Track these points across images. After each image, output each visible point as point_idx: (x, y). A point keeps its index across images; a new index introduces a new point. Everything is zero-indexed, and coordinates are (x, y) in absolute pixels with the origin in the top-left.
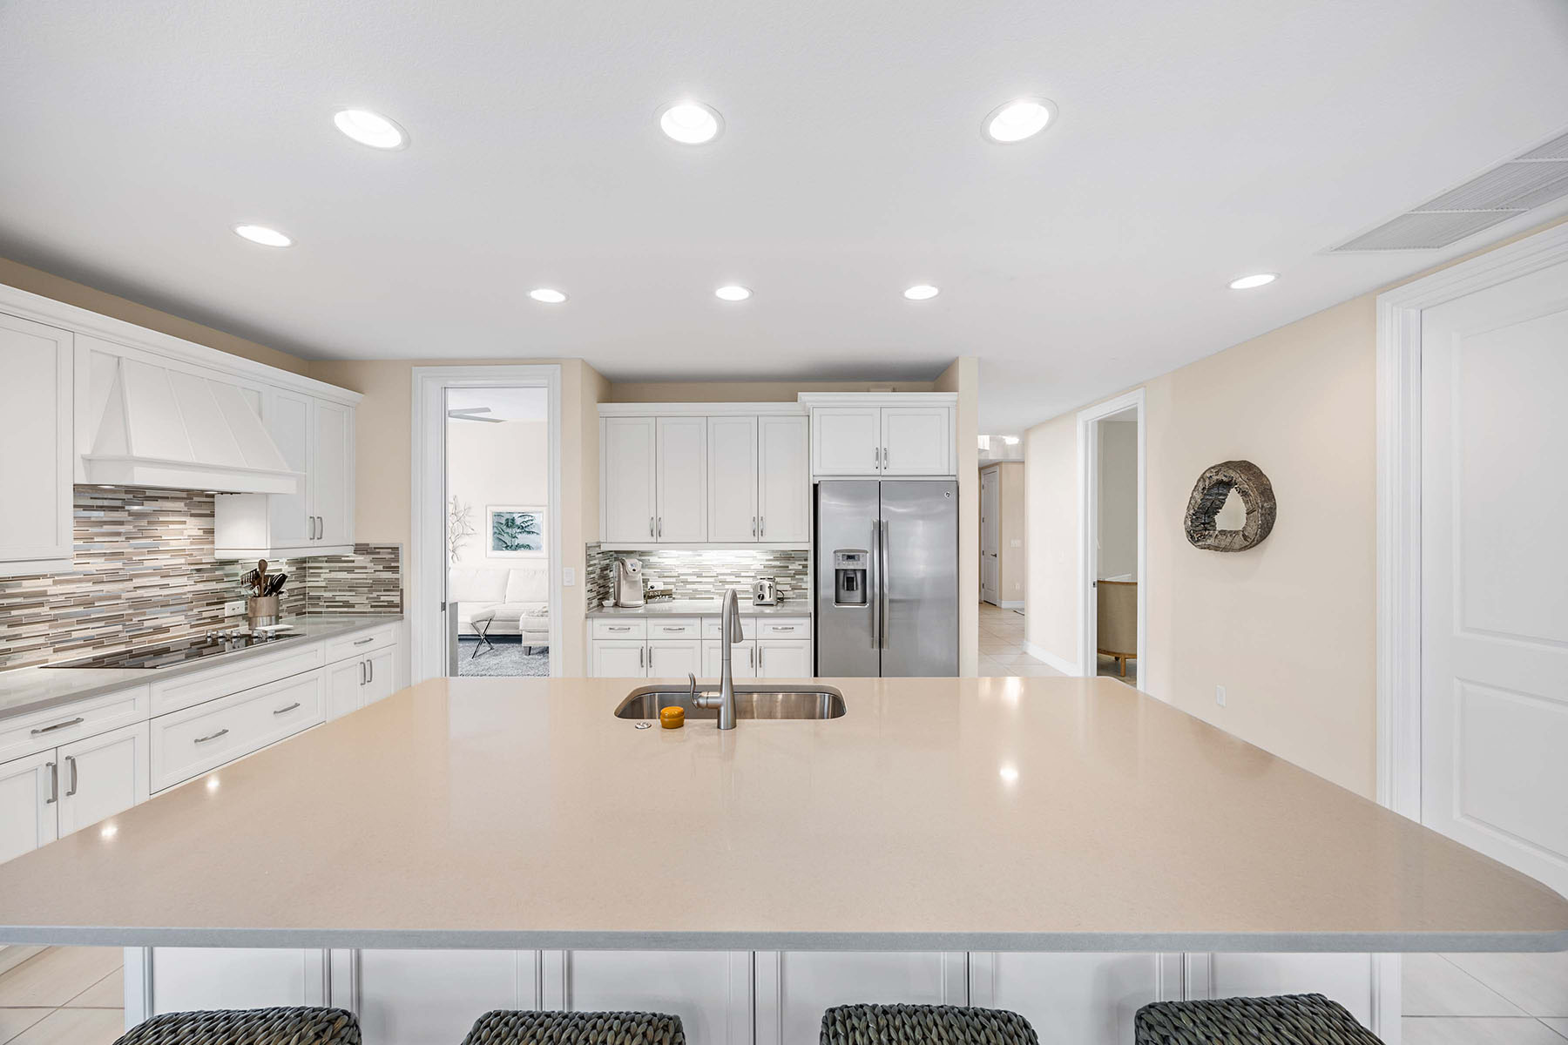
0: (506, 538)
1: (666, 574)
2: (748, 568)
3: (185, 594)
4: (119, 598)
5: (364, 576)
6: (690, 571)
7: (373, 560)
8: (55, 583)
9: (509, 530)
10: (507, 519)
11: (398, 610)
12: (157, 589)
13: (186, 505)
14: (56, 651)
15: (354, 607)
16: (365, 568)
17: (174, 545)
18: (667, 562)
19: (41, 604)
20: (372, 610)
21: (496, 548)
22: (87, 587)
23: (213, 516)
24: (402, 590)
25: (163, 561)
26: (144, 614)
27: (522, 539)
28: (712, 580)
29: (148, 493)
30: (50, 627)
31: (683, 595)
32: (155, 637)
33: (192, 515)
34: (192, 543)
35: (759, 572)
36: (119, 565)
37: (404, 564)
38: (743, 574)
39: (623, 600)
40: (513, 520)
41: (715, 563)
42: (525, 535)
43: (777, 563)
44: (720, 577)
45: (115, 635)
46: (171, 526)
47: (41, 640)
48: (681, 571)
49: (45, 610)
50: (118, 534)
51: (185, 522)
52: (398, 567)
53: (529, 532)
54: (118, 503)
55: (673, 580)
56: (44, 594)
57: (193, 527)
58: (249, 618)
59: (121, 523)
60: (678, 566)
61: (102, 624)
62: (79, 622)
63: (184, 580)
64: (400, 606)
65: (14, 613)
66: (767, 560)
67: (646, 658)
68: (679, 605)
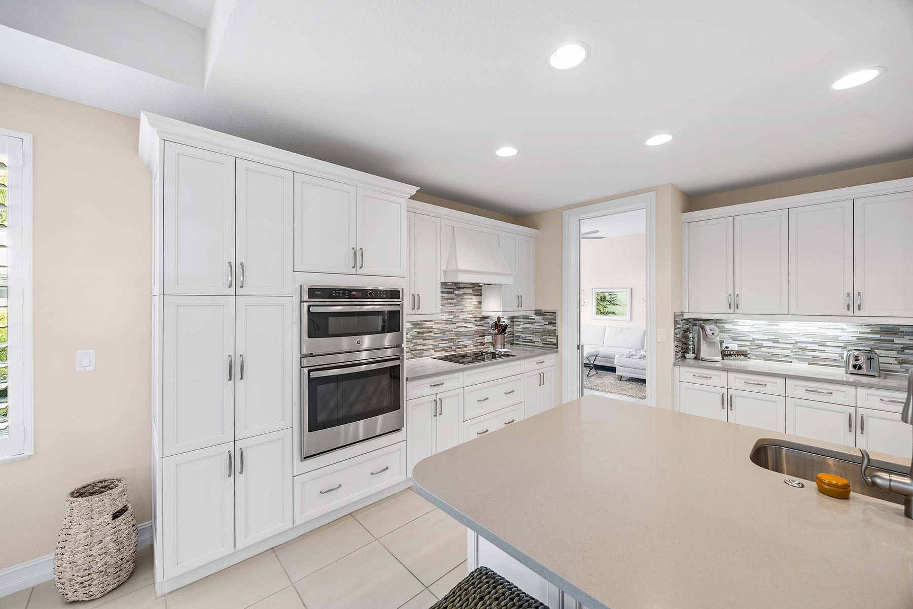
0: (601, 308)
1: (740, 338)
2: (836, 339)
3: (472, 331)
4: (452, 331)
5: (539, 327)
6: (766, 337)
7: (544, 319)
8: (435, 323)
9: (602, 303)
10: (601, 297)
11: (556, 347)
12: (463, 328)
13: (471, 290)
14: (435, 351)
15: (534, 343)
16: (540, 323)
17: (469, 309)
18: (741, 329)
19: (431, 332)
20: (543, 345)
21: (597, 314)
22: (443, 326)
23: (481, 296)
24: (557, 336)
25: (466, 316)
26: (459, 339)
27: (611, 308)
28: (791, 346)
29: (461, 286)
30: (434, 342)
31: (758, 357)
32: (463, 349)
33: (475, 295)
34: (474, 308)
35: (850, 343)
36: (452, 317)
37: (558, 321)
38: (828, 344)
39: (702, 355)
40: (605, 297)
41: (793, 332)
42: (611, 306)
43: (878, 336)
44: (799, 344)
45: (450, 347)
46: (468, 300)
47: (431, 347)
48: (755, 337)
49: (432, 334)
50: (452, 304)
51: (472, 299)
52: (555, 323)
53: (614, 304)
54: (452, 290)
55: (748, 343)
56: (431, 328)
57: (474, 301)
58: (493, 344)
59: (452, 299)
60: (753, 333)
61: (447, 342)
62: (441, 340)
63: (471, 325)
64: (557, 344)
65: (425, 335)
66: (861, 333)
67: (727, 402)
68: (753, 363)
